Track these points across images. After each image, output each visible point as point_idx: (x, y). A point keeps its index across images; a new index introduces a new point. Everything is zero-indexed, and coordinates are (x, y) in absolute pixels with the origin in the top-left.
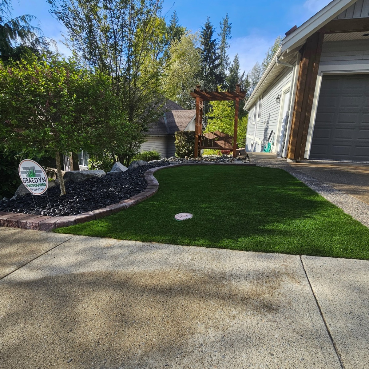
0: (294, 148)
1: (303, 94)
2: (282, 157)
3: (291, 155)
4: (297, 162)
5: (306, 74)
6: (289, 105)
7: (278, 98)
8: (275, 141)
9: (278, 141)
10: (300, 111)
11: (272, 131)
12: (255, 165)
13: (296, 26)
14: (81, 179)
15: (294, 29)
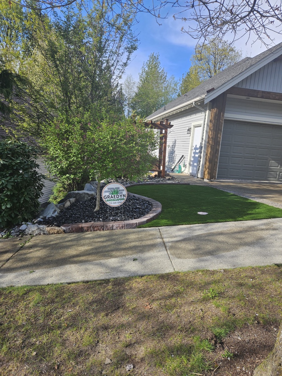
0: (210, 171)
1: (215, 133)
2: (198, 178)
3: (208, 176)
4: (211, 181)
5: (217, 119)
6: (203, 139)
7: (189, 130)
8: (187, 164)
9: (190, 164)
10: (213, 145)
11: (183, 156)
12: (189, 184)
13: (214, 88)
14: (87, 198)
15: (213, 89)
